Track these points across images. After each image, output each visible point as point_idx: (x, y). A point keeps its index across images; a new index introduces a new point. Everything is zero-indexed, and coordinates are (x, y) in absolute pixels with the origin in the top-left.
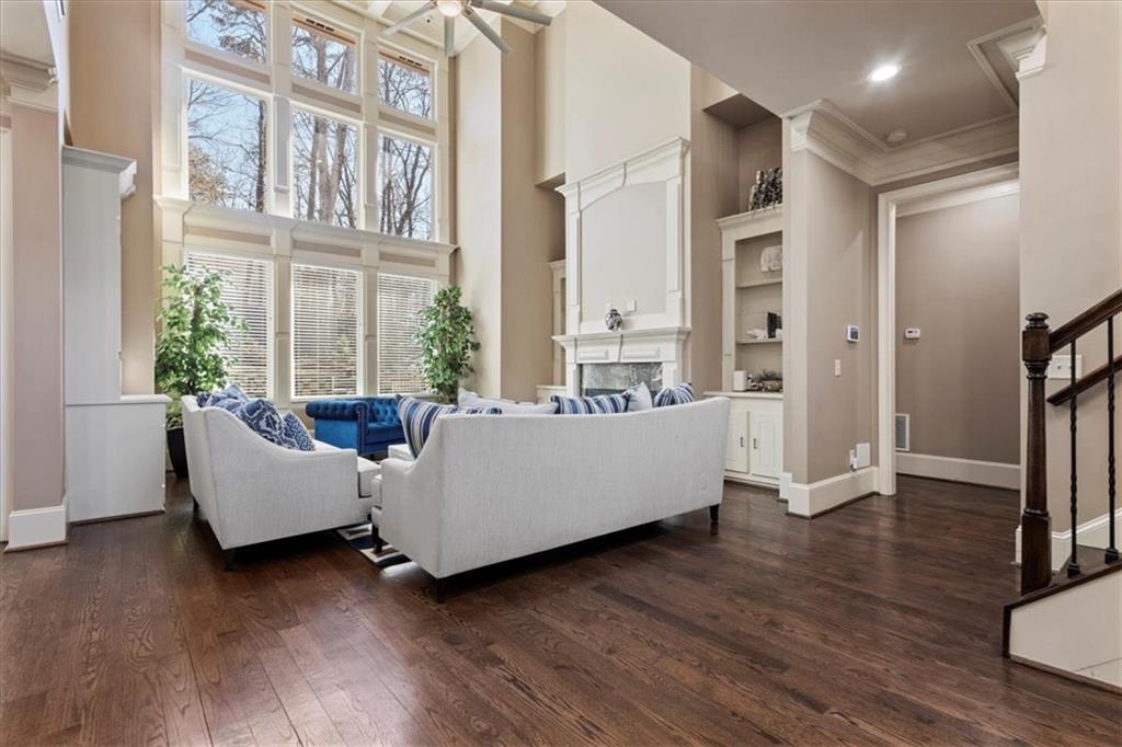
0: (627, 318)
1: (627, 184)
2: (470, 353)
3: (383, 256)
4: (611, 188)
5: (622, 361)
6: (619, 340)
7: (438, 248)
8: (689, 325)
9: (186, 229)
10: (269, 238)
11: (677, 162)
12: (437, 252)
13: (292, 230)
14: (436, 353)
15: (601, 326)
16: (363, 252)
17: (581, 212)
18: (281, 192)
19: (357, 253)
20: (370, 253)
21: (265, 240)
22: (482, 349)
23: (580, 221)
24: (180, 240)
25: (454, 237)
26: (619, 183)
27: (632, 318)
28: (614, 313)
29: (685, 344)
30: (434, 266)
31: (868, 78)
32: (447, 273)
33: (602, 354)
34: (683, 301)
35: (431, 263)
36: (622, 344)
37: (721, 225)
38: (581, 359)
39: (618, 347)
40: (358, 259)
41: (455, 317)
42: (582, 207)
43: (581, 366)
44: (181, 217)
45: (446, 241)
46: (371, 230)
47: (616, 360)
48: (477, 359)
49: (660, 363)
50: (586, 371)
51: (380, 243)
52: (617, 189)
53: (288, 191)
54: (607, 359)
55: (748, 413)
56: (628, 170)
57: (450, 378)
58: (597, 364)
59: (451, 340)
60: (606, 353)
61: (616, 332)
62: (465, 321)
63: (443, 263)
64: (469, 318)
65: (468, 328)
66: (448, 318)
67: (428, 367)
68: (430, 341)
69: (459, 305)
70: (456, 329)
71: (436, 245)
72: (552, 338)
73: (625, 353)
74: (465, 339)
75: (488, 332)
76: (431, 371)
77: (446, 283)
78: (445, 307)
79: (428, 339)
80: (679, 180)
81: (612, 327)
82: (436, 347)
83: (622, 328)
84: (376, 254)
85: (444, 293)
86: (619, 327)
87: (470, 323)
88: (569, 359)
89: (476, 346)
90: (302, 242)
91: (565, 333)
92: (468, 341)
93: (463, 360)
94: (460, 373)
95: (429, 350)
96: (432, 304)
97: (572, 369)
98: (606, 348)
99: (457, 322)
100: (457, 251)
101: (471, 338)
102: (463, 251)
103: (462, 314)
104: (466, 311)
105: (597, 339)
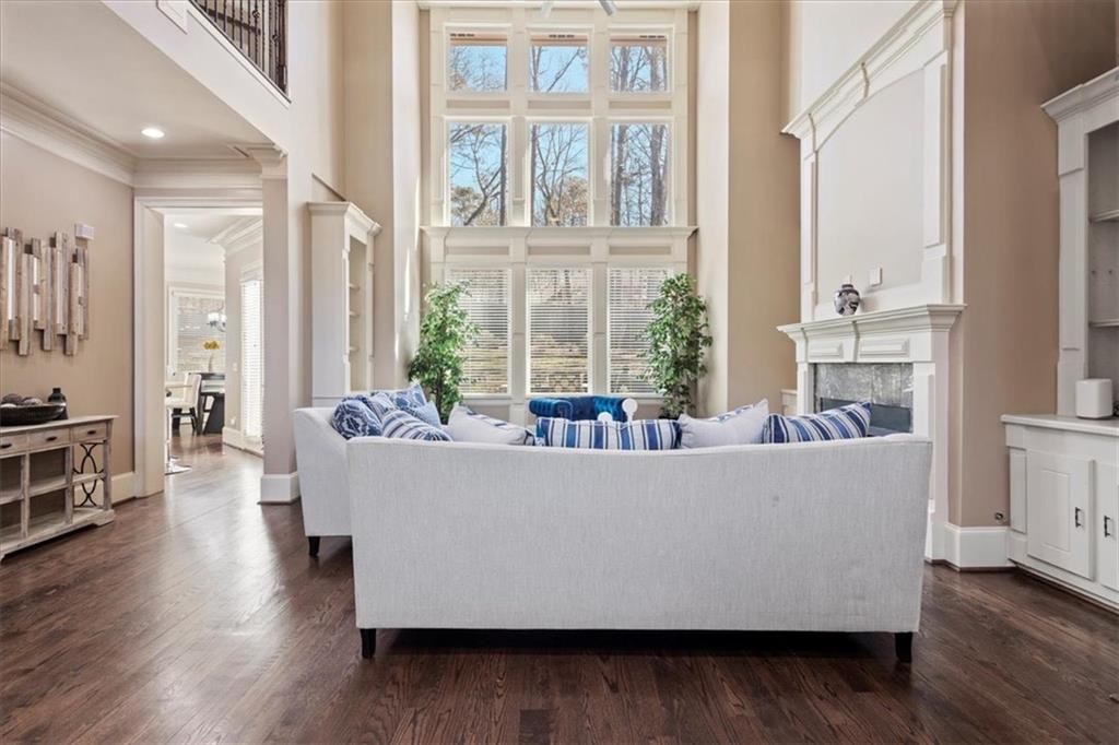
0: (870, 295)
1: (870, 93)
2: (704, 349)
3: (613, 250)
4: (850, 105)
5: (860, 360)
6: (852, 329)
7: (674, 233)
8: (959, 300)
9: (446, 250)
10: (507, 248)
11: (938, 29)
12: (672, 236)
13: (528, 238)
14: (665, 348)
15: (828, 311)
16: (593, 249)
17: (817, 152)
18: (519, 204)
19: (586, 250)
20: (599, 248)
21: (504, 250)
22: (714, 344)
23: (816, 166)
24: (442, 260)
25: (693, 218)
26: (859, 95)
27: (875, 296)
28: (848, 289)
29: (953, 330)
30: (669, 253)
32: (685, 258)
33: (835, 350)
34: (950, 260)
35: (667, 250)
36: (858, 335)
37: (1051, 112)
38: (815, 357)
39: (853, 339)
40: (586, 256)
41: (687, 305)
42: (819, 144)
43: (815, 365)
44: (442, 241)
45: (684, 223)
46: (599, 225)
47: (851, 360)
48: (711, 354)
49: (909, 365)
50: (822, 372)
51: (608, 237)
52: (859, 105)
53: (523, 202)
54: (841, 356)
55: (1093, 464)
56: (869, 72)
57: (672, 379)
58: (833, 364)
59: (675, 335)
60: (840, 348)
61: (848, 317)
62: (697, 313)
63: (680, 248)
64: (703, 308)
65: (702, 320)
66: (676, 310)
67: (656, 365)
68: (657, 336)
69: (690, 293)
70: (682, 322)
71: (670, 229)
72: (780, 328)
73: (863, 349)
74: (695, 333)
75: (719, 324)
76: (657, 369)
77: (683, 270)
78: (674, 298)
79: (654, 334)
80: (944, 59)
81: (842, 311)
82: (664, 342)
83: (858, 312)
84: (606, 249)
85: (672, 282)
86: (855, 309)
87: (702, 314)
88: (800, 356)
89: (709, 341)
90: (536, 247)
91: (798, 320)
92: (700, 335)
93: (696, 357)
94: (695, 372)
95: (656, 346)
96: (661, 296)
97: (803, 371)
98: (838, 341)
99: (684, 314)
100: (696, 232)
101: (703, 331)
102: (702, 233)
103: (694, 305)
104: (697, 301)
105: (826, 329)
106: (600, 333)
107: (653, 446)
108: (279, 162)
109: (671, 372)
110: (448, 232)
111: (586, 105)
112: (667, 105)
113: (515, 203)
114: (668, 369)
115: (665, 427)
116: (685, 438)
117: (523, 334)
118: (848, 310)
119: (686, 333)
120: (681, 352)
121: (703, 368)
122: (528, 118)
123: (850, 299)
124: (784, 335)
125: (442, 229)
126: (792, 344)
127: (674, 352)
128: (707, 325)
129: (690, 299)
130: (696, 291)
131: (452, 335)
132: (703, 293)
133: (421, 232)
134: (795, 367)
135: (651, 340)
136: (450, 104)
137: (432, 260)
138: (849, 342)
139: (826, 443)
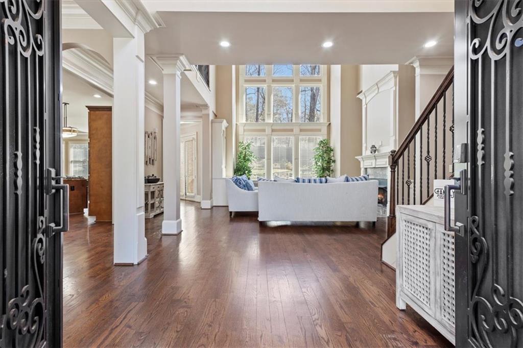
0: (379, 148)
1: (379, 92)
2: (333, 164)
3: (301, 130)
4: (375, 94)
5: (377, 166)
6: (374, 158)
7: (323, 124)
9: (244, 131)
10: (265, 130)
11: (393, 80)
12: (322, 126)
13: (272, 126)
14: (319, 164)
15: (368, 153)
16: (294, 130)
17: (367, 105)
19: (292, 130)
20: (296, 130)
21: (264, 130)
22: (336, 162)
23: (366, 108)
24: (243, 134)
25: (329, 119)
26: (376, 92)
27: (381, 148)
28: (373, 146)
30: (320, 131)
31: (423, 46)
32: (326, 133)
33: (370, 164)
34: (396, 140)
35: (320, 130)
36: (376, 159)
38: (366, 166)
41: (326, 149)
42: (367, 102)
43: (366, 169)
44: (243, 128)
45: (326, 121)
46: (297, 122)
47: (374, 166)
48: (335, 166)
49: (387, 167)
50: (368, 170)
51: (300, 126)
52: (377, 94)
53: (271, 114)
54: (372, 165)
56: (379, 86)
58: (370, 168)
59: (323, 160)
60: (372, 163)
61: (373, 154)
62: (330, 152)
63: (324, 130)
64: (332, 150)
65: (332, 154)
66: (323, 151)
67: (316, 169)
68: (317, 160)
69: (328, 145)
70: (325, 155)
71: (321, 123)
72: (356, 157)
73: (377, 163)
74: (330, 159)
75: (337, 155)
76: (317, 171)
77: (325, 137)
78: (323, 147)
79: (316, 159)
80: (394, 89)
81: (371, 153)
82: (319, 162)
83: (376, 153)
84: (299, 130)
85: (322, 142)
86: (375, 152)
87: (332, 152)
88: (362, 166)
89: (334, 161)
90: (274, 130)
91: (361, 155)
92: (331, 159)
93: (329, 167)
94: (329, 172)
95: (316, 163)
96: (317, 146)
97: (362, 170)
98: (371, 161)
99: (325, 152)
100: (330, 124)
101: (332, 158)
102: (332, 124)
103: (329, 149)
104: (330, 148)
105: (368, 158)
106: (297, 159)
107: (321, 183)
108: (207, 109)
109: (322, 171)
110: (245, 125)
111: (292, 81)
112: (320, 80)
113: (268, 114)
114: (320, 171)
115: (323, 179)
116: (328, 181)
117: (270, 159)
118: (373, 152)
119: (327, 159)
120: (325, 165)
121: (332, 170)
122: (272, 85)
123: (374, 149)
124: (357, 160)
125: (243, 123)
126: (360, 162)
127: (323, 165)
128: (333, 156)
129: (328, 147)
130: (330, 144)
131: (248, 160)
132: (332, 145)
133: (236, 124)
134: (360, 169)
135: (314, 162)
136: (246, 81)
137: (240, 134)
138: (374, 161)
139: (362, 182)
